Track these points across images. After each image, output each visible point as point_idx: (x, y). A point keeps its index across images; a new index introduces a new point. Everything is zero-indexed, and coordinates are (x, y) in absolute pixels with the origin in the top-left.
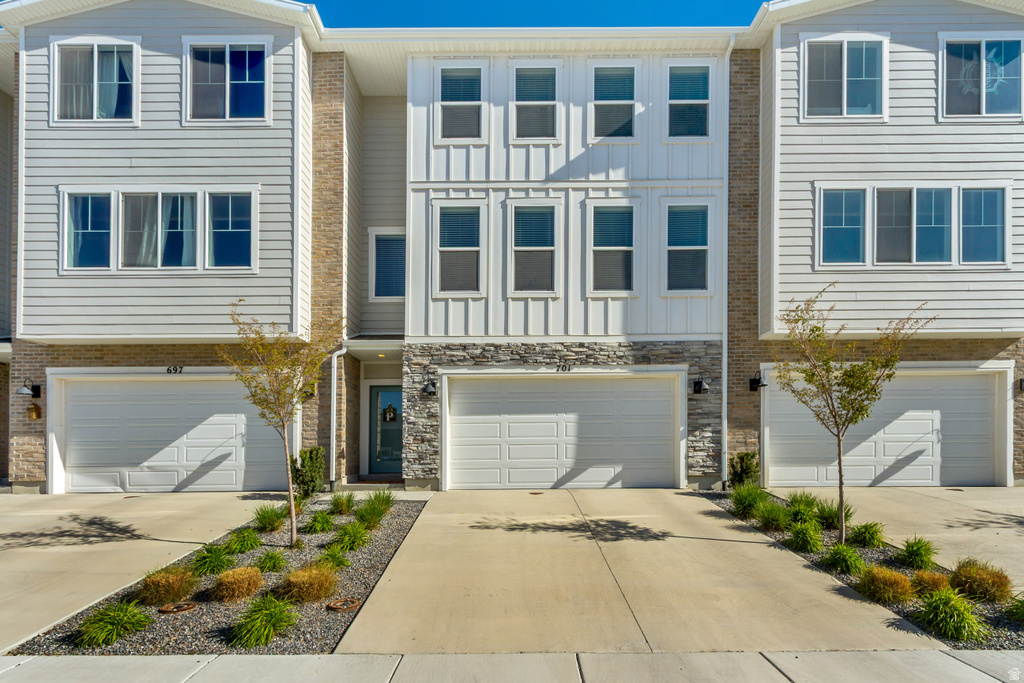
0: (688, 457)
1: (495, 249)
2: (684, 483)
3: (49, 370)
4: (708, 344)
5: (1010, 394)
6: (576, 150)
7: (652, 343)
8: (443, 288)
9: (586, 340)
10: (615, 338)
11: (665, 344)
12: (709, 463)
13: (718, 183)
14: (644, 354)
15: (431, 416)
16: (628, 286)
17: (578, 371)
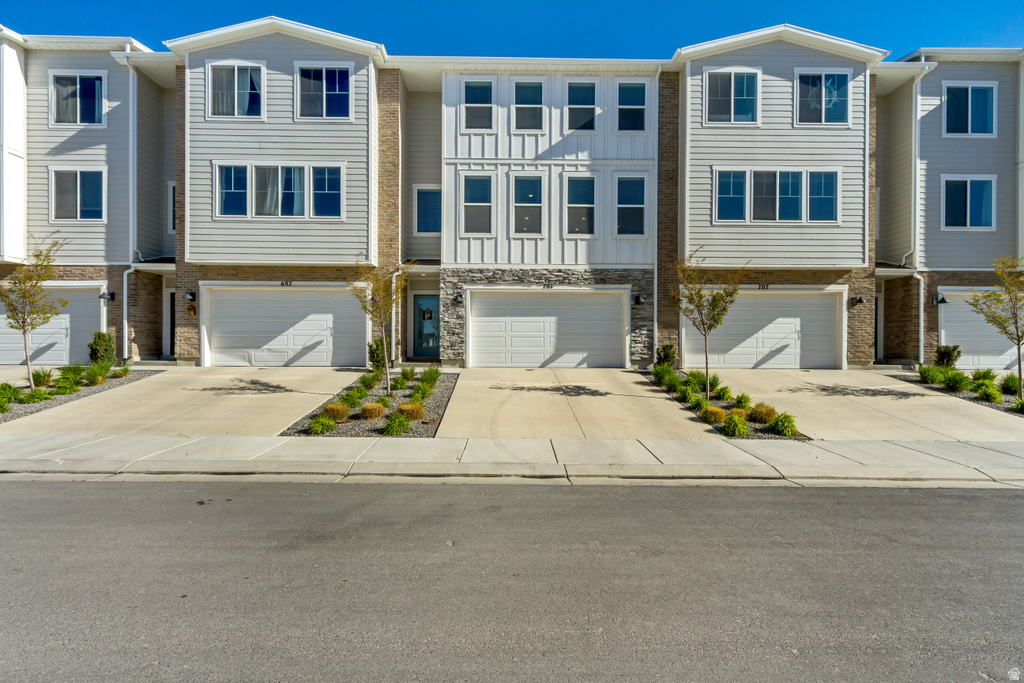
0: (631, 347)
1: (502, 204)
2: (628, 365)
3: (201, 282)
4: (645, 271)
5: (845, 307)
6: (556, 138)
7: (607, 270)
8: (467, 231)
9: (562, 267)
10: (582, 266)
11: (616, 270)
12: (645, 351)
13: (650, 163)
14: (601, 277)
15: (459, 317)
16: (591, 231)
17: (557, 288)
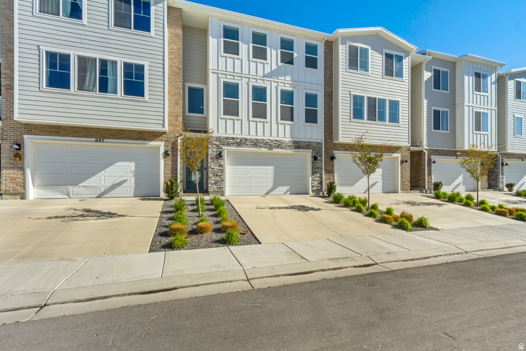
0: (312, 183)
1: (245, 100)
2: (311, 192)
3: (25, 136)
4: (318, 143)
5: (399, 164)
6: (274, 67)
7: (300, 141)
8: (224, 114)
9: (278, 139)
10: (288, 139)
11: (305, 142)
12: (319, 185)
13: (321, 86)
14: (297, 145)
15: (220, 166)
16: (292, 120)
17: (275, 150)
